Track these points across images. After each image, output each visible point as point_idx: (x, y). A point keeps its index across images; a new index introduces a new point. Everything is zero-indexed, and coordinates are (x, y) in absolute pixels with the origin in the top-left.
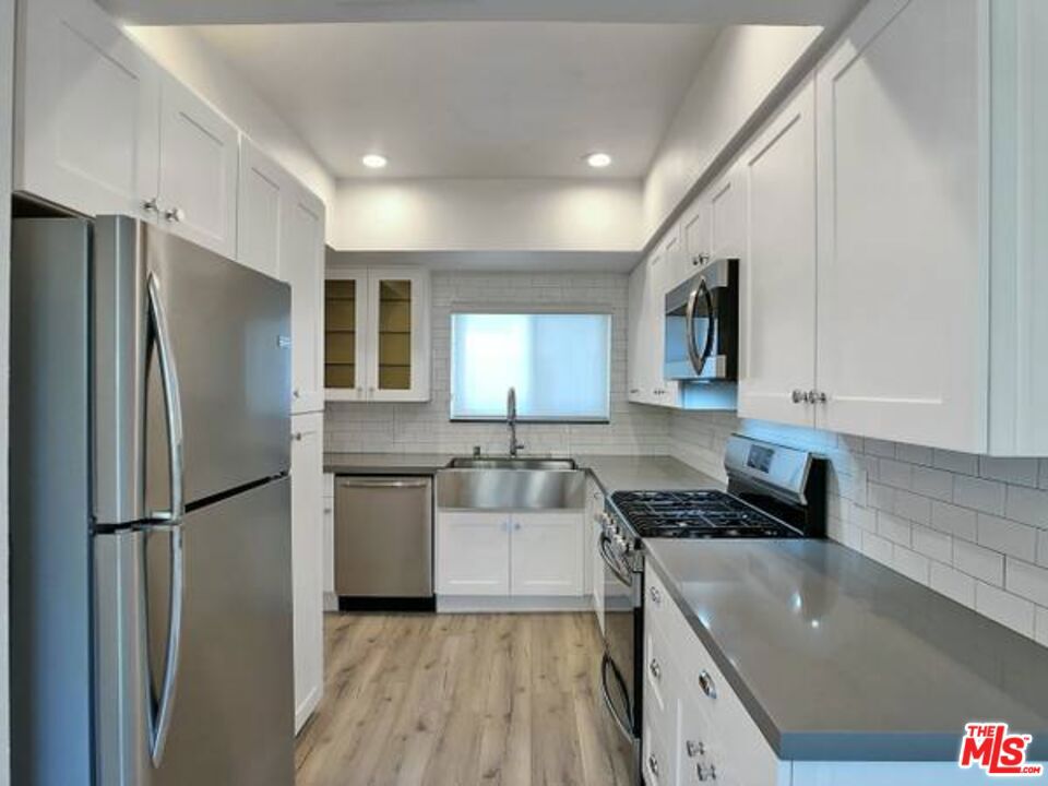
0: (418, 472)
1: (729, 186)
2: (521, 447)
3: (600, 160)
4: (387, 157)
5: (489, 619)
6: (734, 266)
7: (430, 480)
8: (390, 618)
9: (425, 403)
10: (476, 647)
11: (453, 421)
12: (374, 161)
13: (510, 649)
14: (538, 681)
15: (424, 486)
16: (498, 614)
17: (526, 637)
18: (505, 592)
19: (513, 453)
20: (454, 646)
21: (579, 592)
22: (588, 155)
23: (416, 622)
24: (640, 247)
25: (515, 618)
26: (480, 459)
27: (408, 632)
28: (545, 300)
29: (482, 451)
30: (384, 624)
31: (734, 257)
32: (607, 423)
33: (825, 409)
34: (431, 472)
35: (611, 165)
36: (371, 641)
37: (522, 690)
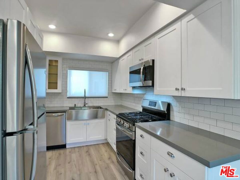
0: (61, 111)
1: (151, 43)
2: (87, 104)
3: (111, 35)
4: (56, 26)
5: (81, 148)
6: (153, 61)
7: (65, 113)
8: (53, 151)
9: (60, 93)
10: (80, 156)
11: (68, 98)
12: (52, 27)
13: (89, 155)
14: (100, 162)
15: (63, 115)
16: (83, 146)
17: (92, 151)
18: (86, 141)
19: (85, 105)
20: (74, 156)
21: (104, 138)
22: (109, 33)
23: (62, 151)
24: (118, 57)
25: (88, 147)
26: (76, 107)
27: (60, 154)
28: (93, 68)
29: (76, 105)
30: (52, 153)
31: (153, 59)
32: (107, 97)
33: (185, 92)
34: (65, 111)
35: (114, 36)
36: (50, 158)
37: (96, 164)
